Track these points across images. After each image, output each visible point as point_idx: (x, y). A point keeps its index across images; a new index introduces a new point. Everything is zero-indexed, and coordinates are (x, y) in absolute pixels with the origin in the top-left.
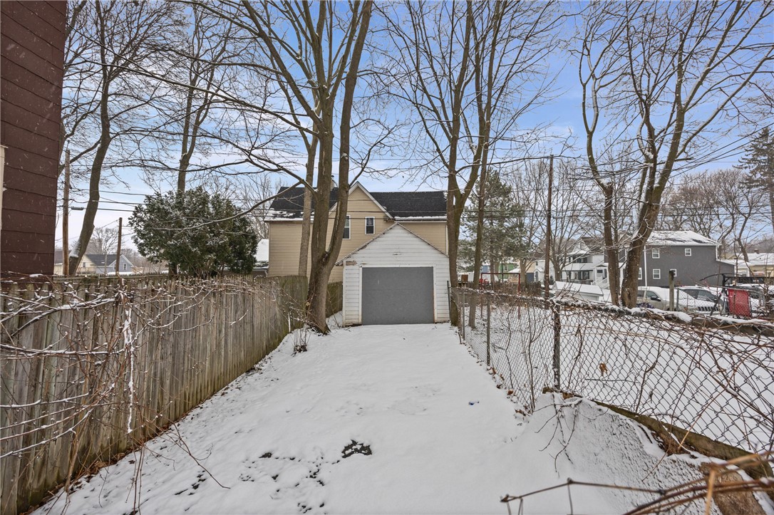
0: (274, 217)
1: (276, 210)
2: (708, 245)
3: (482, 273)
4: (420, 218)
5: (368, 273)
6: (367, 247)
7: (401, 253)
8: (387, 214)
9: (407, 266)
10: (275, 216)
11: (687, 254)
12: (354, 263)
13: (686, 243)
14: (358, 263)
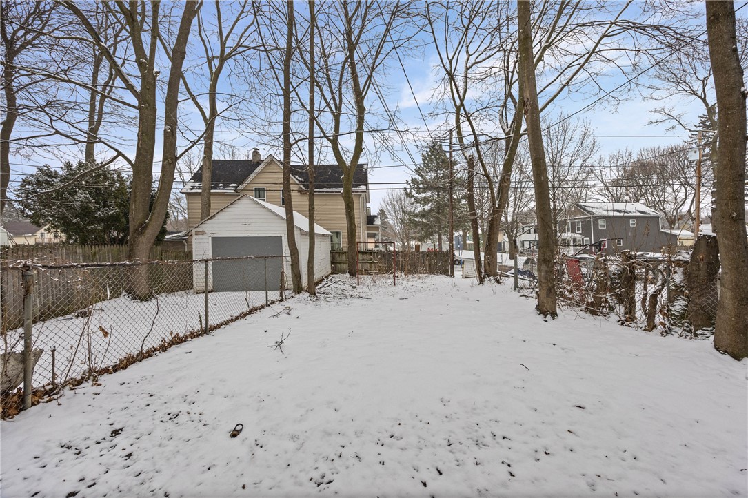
0: (191, 189)
1: (195, 182)
2: (652, 216)
3: (358, 243)
4: (334, 189)
5: (216, 242)
6: (216, 217)
7: (250, 223)
8: (301, 186)
9: (257, 235)
10: (193, 188)
11: (632, 224)
12: (203, 233)
13: (631, 215)
14: (208, 233)
